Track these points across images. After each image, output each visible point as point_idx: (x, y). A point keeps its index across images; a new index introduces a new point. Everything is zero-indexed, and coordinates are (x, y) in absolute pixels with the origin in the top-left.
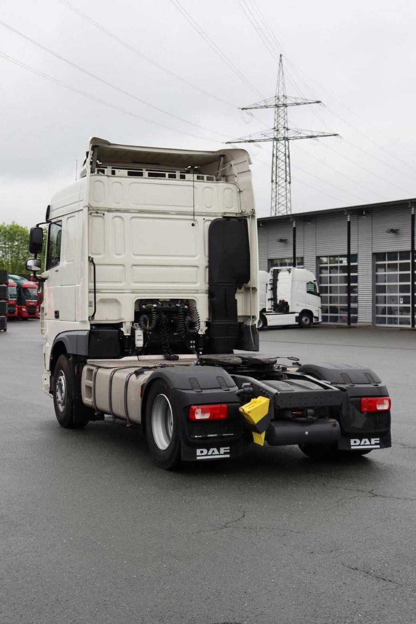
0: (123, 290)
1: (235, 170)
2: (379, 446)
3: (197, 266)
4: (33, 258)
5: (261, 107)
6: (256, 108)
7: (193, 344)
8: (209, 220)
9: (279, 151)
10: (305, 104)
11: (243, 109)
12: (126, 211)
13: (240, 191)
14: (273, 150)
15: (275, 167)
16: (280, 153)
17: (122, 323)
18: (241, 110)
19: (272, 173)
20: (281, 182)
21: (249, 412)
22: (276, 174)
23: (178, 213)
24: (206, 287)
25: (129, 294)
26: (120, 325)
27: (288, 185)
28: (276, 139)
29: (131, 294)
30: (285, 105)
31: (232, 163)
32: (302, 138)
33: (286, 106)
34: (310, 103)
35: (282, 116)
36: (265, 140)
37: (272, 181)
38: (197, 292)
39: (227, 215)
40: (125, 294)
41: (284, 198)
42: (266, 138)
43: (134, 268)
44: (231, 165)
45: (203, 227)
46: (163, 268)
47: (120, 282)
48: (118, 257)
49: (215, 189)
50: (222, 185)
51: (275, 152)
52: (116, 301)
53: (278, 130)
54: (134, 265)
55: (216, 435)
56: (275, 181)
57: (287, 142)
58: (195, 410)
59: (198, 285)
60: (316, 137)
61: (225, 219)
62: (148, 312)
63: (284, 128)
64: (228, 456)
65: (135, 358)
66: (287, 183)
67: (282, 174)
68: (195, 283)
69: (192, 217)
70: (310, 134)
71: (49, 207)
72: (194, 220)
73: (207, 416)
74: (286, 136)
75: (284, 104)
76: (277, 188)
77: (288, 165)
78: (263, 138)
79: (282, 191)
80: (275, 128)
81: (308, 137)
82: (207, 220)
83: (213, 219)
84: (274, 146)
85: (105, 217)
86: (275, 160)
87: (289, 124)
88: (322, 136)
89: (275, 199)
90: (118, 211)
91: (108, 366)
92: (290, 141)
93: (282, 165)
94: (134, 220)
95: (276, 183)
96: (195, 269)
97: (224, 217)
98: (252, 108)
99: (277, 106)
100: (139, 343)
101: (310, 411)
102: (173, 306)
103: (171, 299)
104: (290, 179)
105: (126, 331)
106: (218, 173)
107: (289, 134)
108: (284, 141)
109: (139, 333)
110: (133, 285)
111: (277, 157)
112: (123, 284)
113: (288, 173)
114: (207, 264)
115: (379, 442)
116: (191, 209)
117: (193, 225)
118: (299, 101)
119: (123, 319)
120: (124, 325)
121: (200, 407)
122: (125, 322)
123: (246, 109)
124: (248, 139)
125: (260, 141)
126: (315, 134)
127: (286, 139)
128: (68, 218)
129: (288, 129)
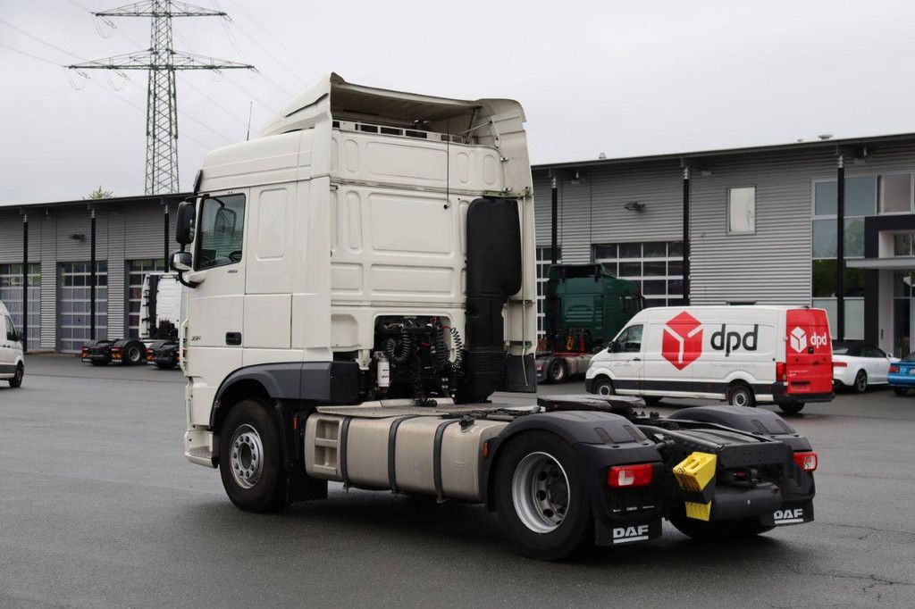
0: (360, 301)
1: (497, 129)
2: (802, 520)
3: (451, 268)
4: (179, 250)
5: (129, 14)
6: (120, 15)
7: (445, 383)
8: (466, 201)
9: (160, 86)
10: (201, 15)
11: (97, 15)
12: (363, 184)
13: (504, 160)
14: (149, 85)
15: (152, 110)
16: (161, 89)
17: (357, 351)
18: (94, 15)
19: (148, 120)
20: (163, 135)
21: (696, 474)
22: (154, 122)
23: (428, 189)
24: (462, 299)
25: (366, 308)
26: (355, 354)
27: (174, 140)
28: (154, 67)
29: (370, 308)
30: (169, 15)
31: (493, 119)
32: (195, 68)
33: (171, 16)
34: (209, 15)
35: (164, 31)
36: (135, 67)
37: (148, 133)
38: (450, 305)
39: (489, 194)
40: (363, 308)
41: (167, 162)
42: (136, 64)
43: (375, 269)
44: (491, 122)
45: (459, 210)
46: (413, 271)
47: (356, 290)
48: (353, 252)
49: (472, 156)
50: (479, 151)
51: (152, 88)
52: (350, 319)
53: (156, 53)
54: (373, 265)
55: (636, 508)
56: (151, 133)
57: (171, 73)
58: (618, 472)
59: (452, 296)
60: (219, 67)
61: (487, 201)
62: (396, 334)
63: (167, 50)
64: (646, 538)
65: (377, 404)
66: (172, 137)
67: (163, 121)
68: (449, 292)
69: (445, 196)
70: (209, 63)
71: (201, 172)
72: (448, 200)
73: (629, 481)
74: (170, 63)
75: (166, 13)
76: (156, 145)
77: (173, 109)
78: (132, 64)
79: (163, 149)
80: (151, 49)
81: (205, 67)
82: (463, 201)
83: (471, 199)
84: (150, 78)
85: (338, 191)
86: (152, 101)
87: (174, 45)
88: (227, 67)
89: (151, 162)
90: (352, 183)
91: (376, 415)
92: (176, 71)
93: (163, 108)
94: (372, 198)
95: (154, 137)
96: (449, 272)
97: (484, 197)
98: (112, 15)
99: (155, 14)
100: (384, 381)
101: (754, 471)
102: (422, 327)
103: (418, 317)
104: (177, 131)
105: (363, 362)
106: (468, 133)
107: (175, 61)
108: (167, 71)
109: (384, 367)
110: (372, 294)
111: (155, 95)
112: (360, 293)
113: (173, 122)
114: (464, 265)
115: (801, 514)
116: (444, 184)
117: (446, 207)
118: (190, 10)
119: (360, 345)
120: (359, 353)
121: (624, 467)
122: (362, 350)
123: (103, 15)
124: (107, 63)
125: (127, 67)
126: (217, 64)
127: (171, 68)
128: (262, 192)
129: (173, 53)
